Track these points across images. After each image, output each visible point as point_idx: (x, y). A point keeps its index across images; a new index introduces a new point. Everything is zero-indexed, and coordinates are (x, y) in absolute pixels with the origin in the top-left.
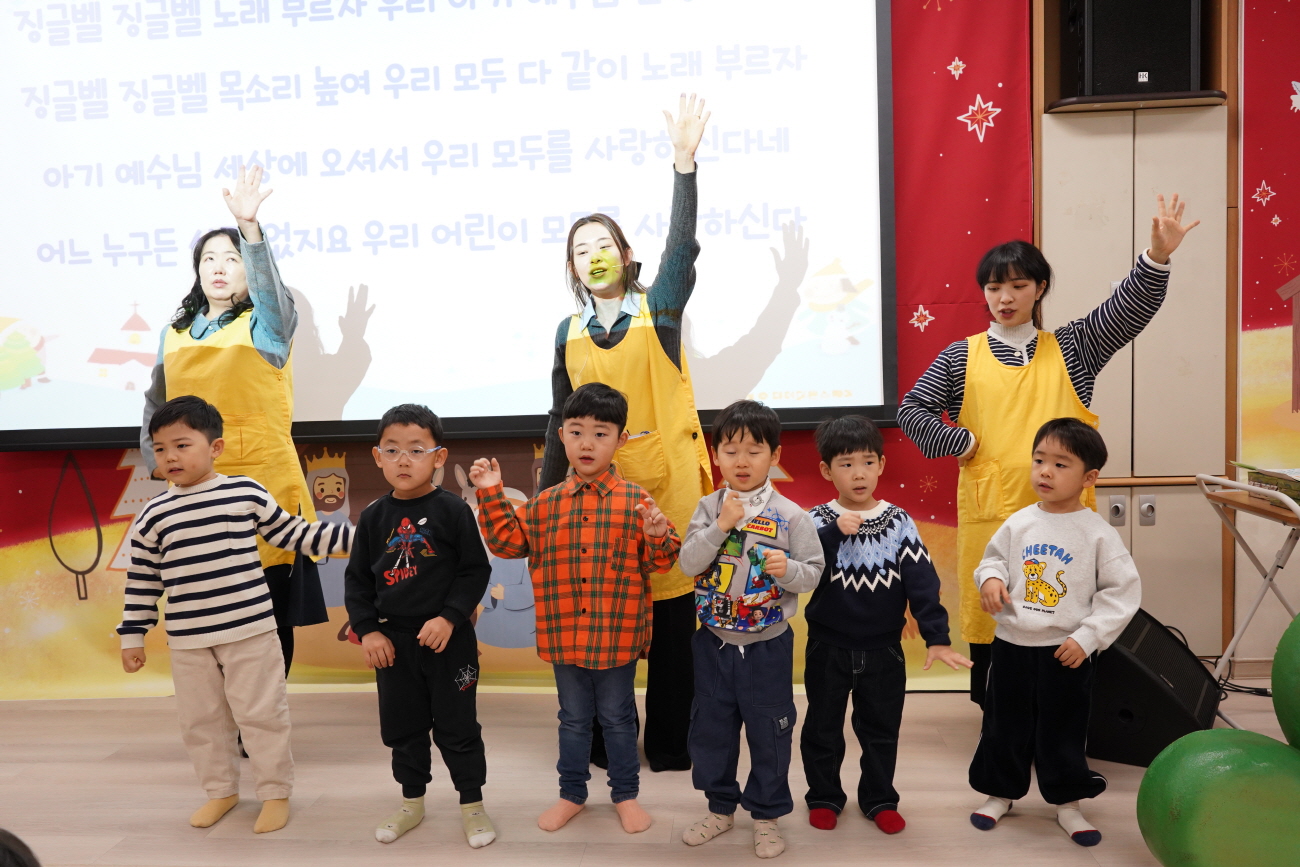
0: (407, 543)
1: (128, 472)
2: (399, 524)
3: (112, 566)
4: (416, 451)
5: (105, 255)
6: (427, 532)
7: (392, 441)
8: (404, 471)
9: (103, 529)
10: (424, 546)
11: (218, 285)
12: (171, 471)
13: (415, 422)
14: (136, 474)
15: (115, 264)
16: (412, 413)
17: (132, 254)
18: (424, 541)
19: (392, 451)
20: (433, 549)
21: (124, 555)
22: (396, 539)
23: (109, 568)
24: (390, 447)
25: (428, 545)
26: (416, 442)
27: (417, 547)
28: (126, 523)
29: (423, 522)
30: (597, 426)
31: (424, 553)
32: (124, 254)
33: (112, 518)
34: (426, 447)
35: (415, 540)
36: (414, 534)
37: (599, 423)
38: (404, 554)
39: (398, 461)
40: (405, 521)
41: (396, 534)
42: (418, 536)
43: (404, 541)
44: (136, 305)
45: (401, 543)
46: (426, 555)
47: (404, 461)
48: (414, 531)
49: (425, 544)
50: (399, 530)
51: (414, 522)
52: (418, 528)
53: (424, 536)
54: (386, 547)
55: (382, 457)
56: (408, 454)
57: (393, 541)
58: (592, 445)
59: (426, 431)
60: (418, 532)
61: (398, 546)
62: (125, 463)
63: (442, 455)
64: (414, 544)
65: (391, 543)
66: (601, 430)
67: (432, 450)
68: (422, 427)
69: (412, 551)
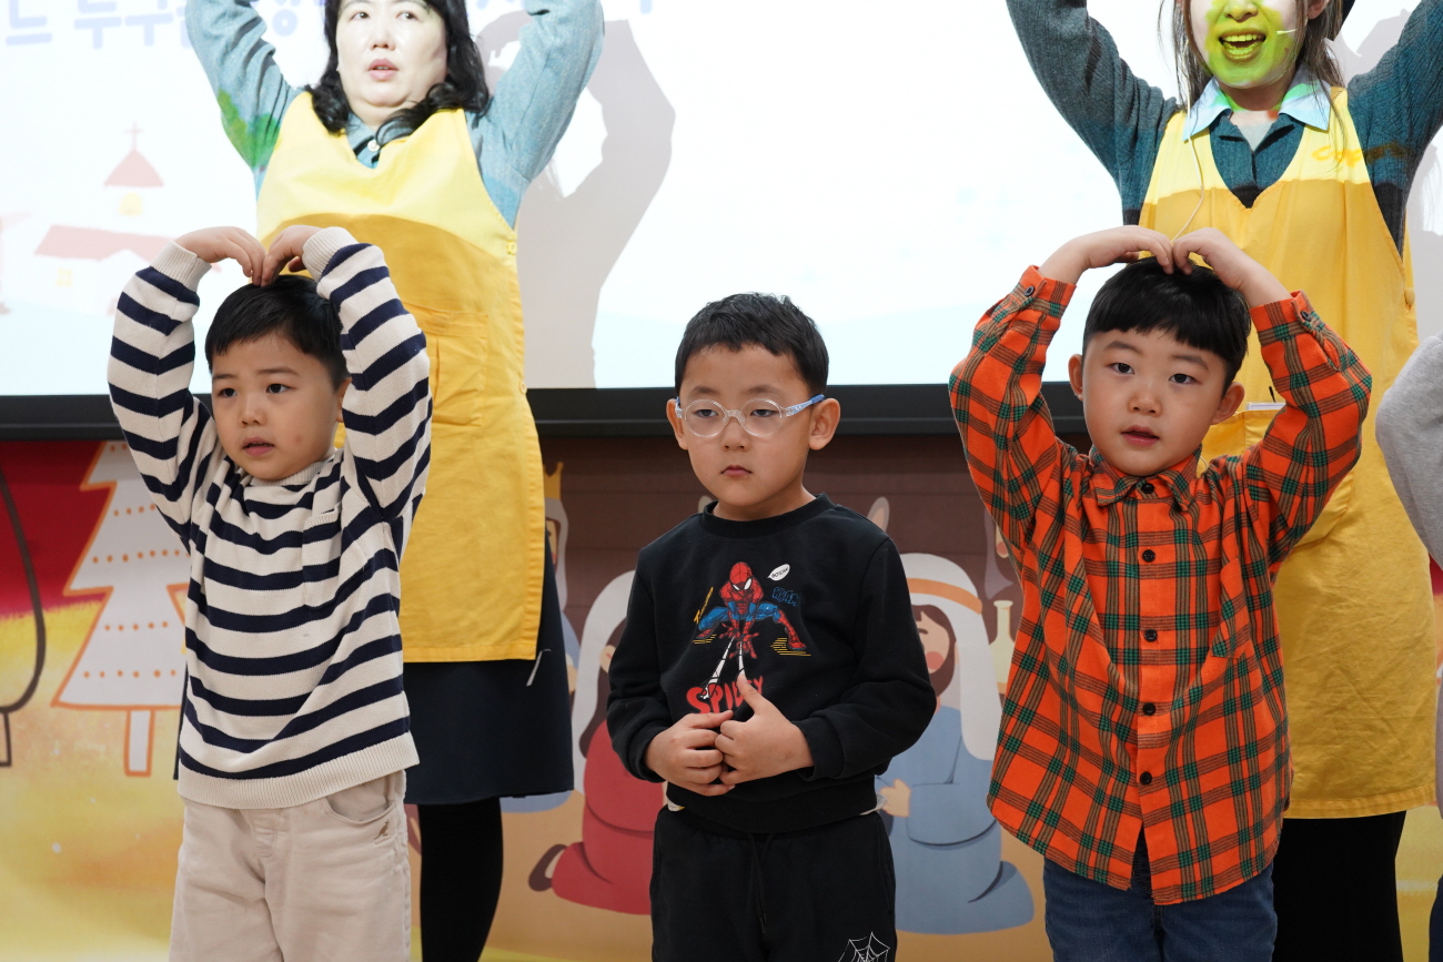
0: (742, 624)
1: (102, 496)
2: (724, 577)
3: (64, 698)
4: (762, 412)
5: (79, 24)
6: (790, 598)
7: (704, 391)
8: (736, 459)
9: (50, 617)
10: (779, 631)
11: (380, 74)
12: (248, 446)
13: (756, 340)
14: (116, 503)
15: (98, 43)
16: (750, 317)
17: (132, 21)
18: (780, 618)
19: (706, 413)
20: (802, 639)
21: (87, 675)
22: (717, 612)
23: (56, 702)
24: (703, 403)
25: (792, 632)
26: (760, 390)
27: (765, 632)
28: (94, 607)
29: (780, 573)
30: (1178, 357)
31: (779, 645)
32: (115, 22)
33: (66, 593)
34: (784, 401)
35: (761, 617)
36: (759, 602)
37: (1184, 349)
38: (734, 649)
39: (721, 436)
40: (740, 569)
41: (718, 601)
42: (768, 607)
43: (734, 619)
44: (135, 131)
45: (729, 623)
46: (783, 652)
47: (733, 436)
48: (758, 594)
49: (782, 626)
50: (725, 592)
51: (760, 574)
52: (769, 588)
53: (783, 607)
54: (693, 629)
55: (686, 427)
56: (741, 420)
57: (710, 617)
58: (1158, 401)
59: (784, 362)
60: (767, 598)
61: (721, 628)
62: (96, 477)
63: (827, 415)
64: (756, 626)
65: (704, 621)
66: (1185, 368)
67: (799, 407)
68: (774, 351)
69: (754, 642)
